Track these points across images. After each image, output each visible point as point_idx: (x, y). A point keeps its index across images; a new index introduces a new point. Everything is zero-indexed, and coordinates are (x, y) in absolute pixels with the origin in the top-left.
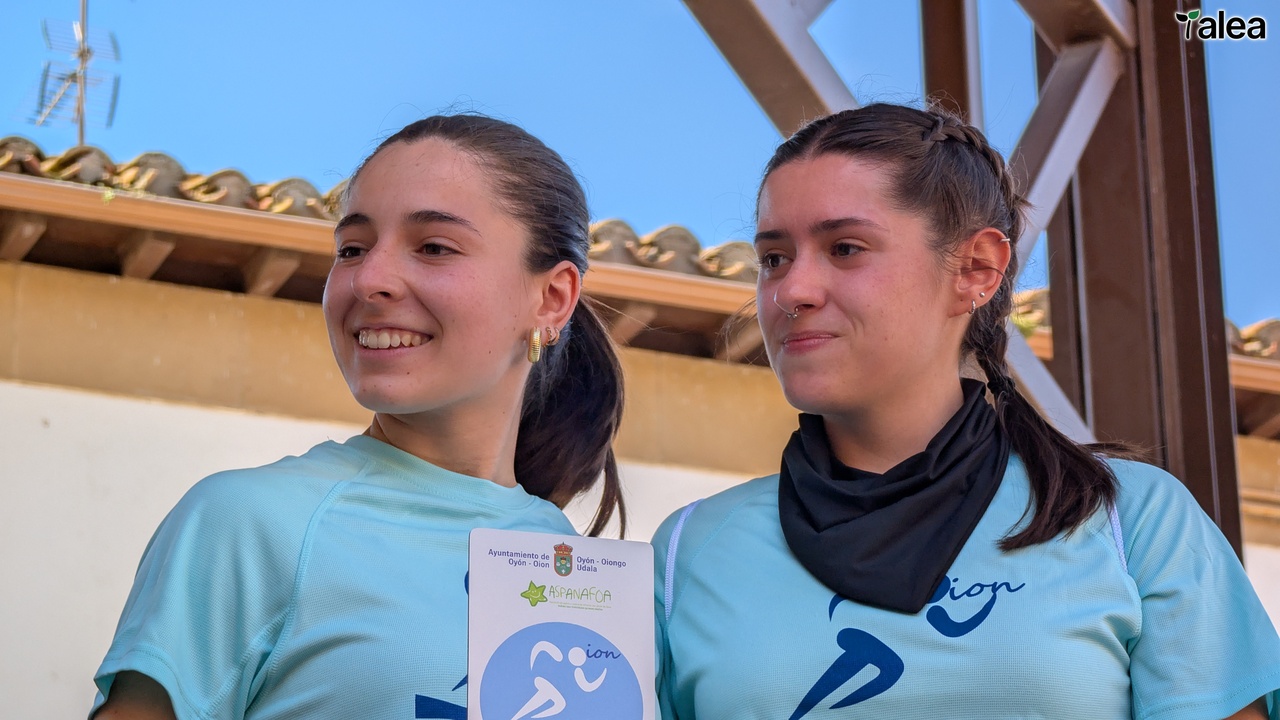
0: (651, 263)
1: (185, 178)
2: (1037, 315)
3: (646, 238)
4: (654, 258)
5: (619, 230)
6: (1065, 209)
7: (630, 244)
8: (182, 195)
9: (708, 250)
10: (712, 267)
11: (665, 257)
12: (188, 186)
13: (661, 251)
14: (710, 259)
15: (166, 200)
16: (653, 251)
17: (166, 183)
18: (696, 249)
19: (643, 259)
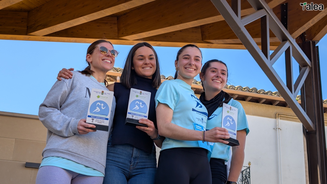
0: (251, 92)
1: (197, 82)
2: (299, 98)
3: (251, 89)
4: (252, 91)
5: (247, 88)
6: (303, 87)
7: (249, 90)
8: (197, 84)
9: (258, 90)
10: (259, 92)
11: (253, 91)
12: (197, 83)
13: (253, 90)
14: (259, 91)
15: (195, 84)
16: (252, 90)
17: (195, 82)
18: (257, 90)
19: (250, 91)
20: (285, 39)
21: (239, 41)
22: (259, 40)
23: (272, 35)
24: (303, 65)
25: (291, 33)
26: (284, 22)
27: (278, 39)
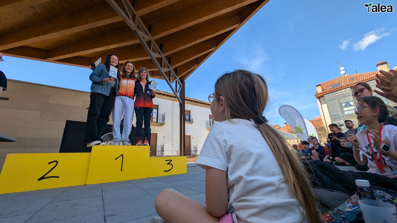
18: (168, 93)
19: (166, 93)
20: (176, 78)
21: (163, 77)
22: (168, 77)
23: (172, 77)
24: (180, 86)
25: (177, 77)
26: (176, 73)
27: (174, 78)
